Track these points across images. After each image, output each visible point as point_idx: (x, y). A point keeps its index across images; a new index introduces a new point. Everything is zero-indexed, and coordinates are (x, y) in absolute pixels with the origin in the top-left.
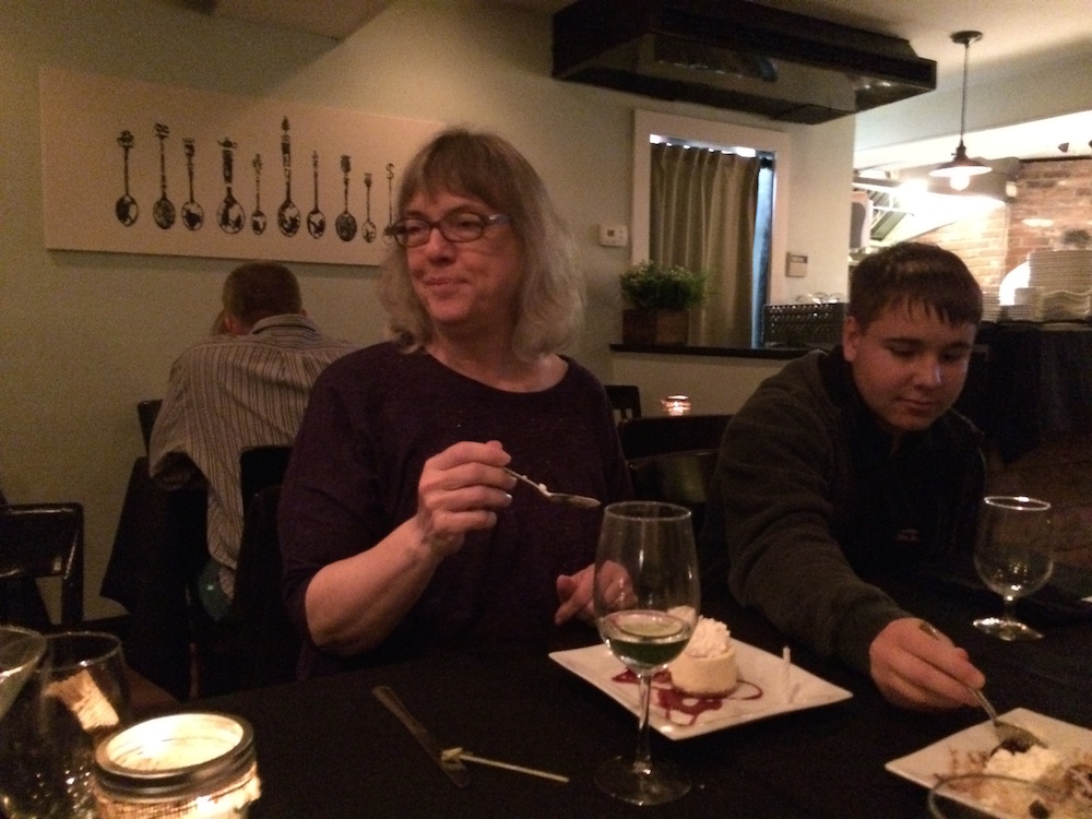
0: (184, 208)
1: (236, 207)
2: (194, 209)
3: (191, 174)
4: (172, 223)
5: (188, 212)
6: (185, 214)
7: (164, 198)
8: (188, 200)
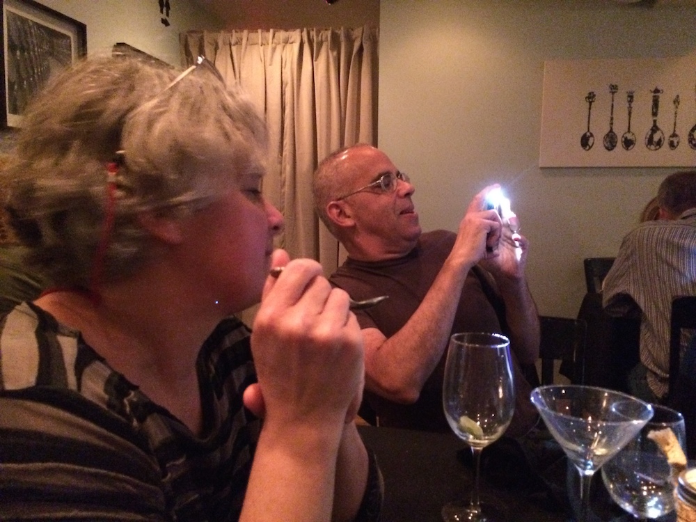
0: (623, 136)
1: (658, 133)
2: (629, 136)
3: (630, 114)
4: (615, 146)
5: (626, 138)
6: (623, 139)
7: (611, 131)
8: (627, 130)
